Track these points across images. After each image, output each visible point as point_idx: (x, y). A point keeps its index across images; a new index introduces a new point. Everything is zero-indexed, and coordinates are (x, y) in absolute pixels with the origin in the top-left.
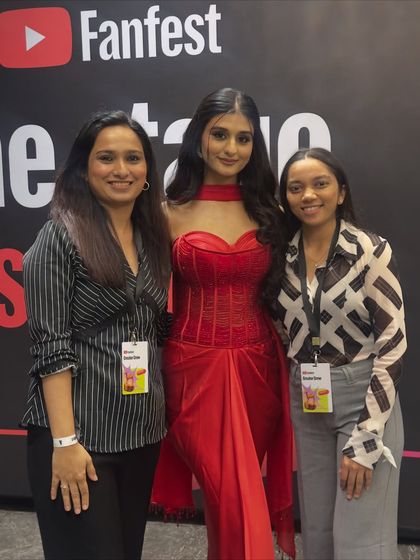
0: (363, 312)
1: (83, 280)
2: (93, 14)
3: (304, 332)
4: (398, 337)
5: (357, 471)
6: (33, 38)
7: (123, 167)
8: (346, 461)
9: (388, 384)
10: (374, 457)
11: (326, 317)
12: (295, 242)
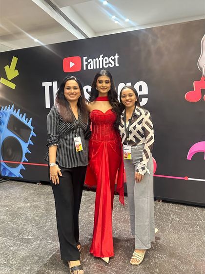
0: (141, 131)
1: (61, 121)
2: (86, 58)
3: (125, 137)
4: (151, 138)
5: (139, 175)
6: (72, 64)
7: (73, 91)
8: (136, 172)
9: (149, 151)
10: (144, 172)
11: (131, 132)
12: (123, 112)
